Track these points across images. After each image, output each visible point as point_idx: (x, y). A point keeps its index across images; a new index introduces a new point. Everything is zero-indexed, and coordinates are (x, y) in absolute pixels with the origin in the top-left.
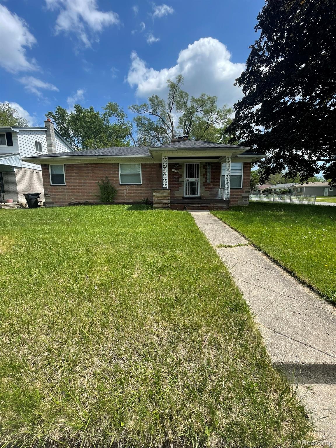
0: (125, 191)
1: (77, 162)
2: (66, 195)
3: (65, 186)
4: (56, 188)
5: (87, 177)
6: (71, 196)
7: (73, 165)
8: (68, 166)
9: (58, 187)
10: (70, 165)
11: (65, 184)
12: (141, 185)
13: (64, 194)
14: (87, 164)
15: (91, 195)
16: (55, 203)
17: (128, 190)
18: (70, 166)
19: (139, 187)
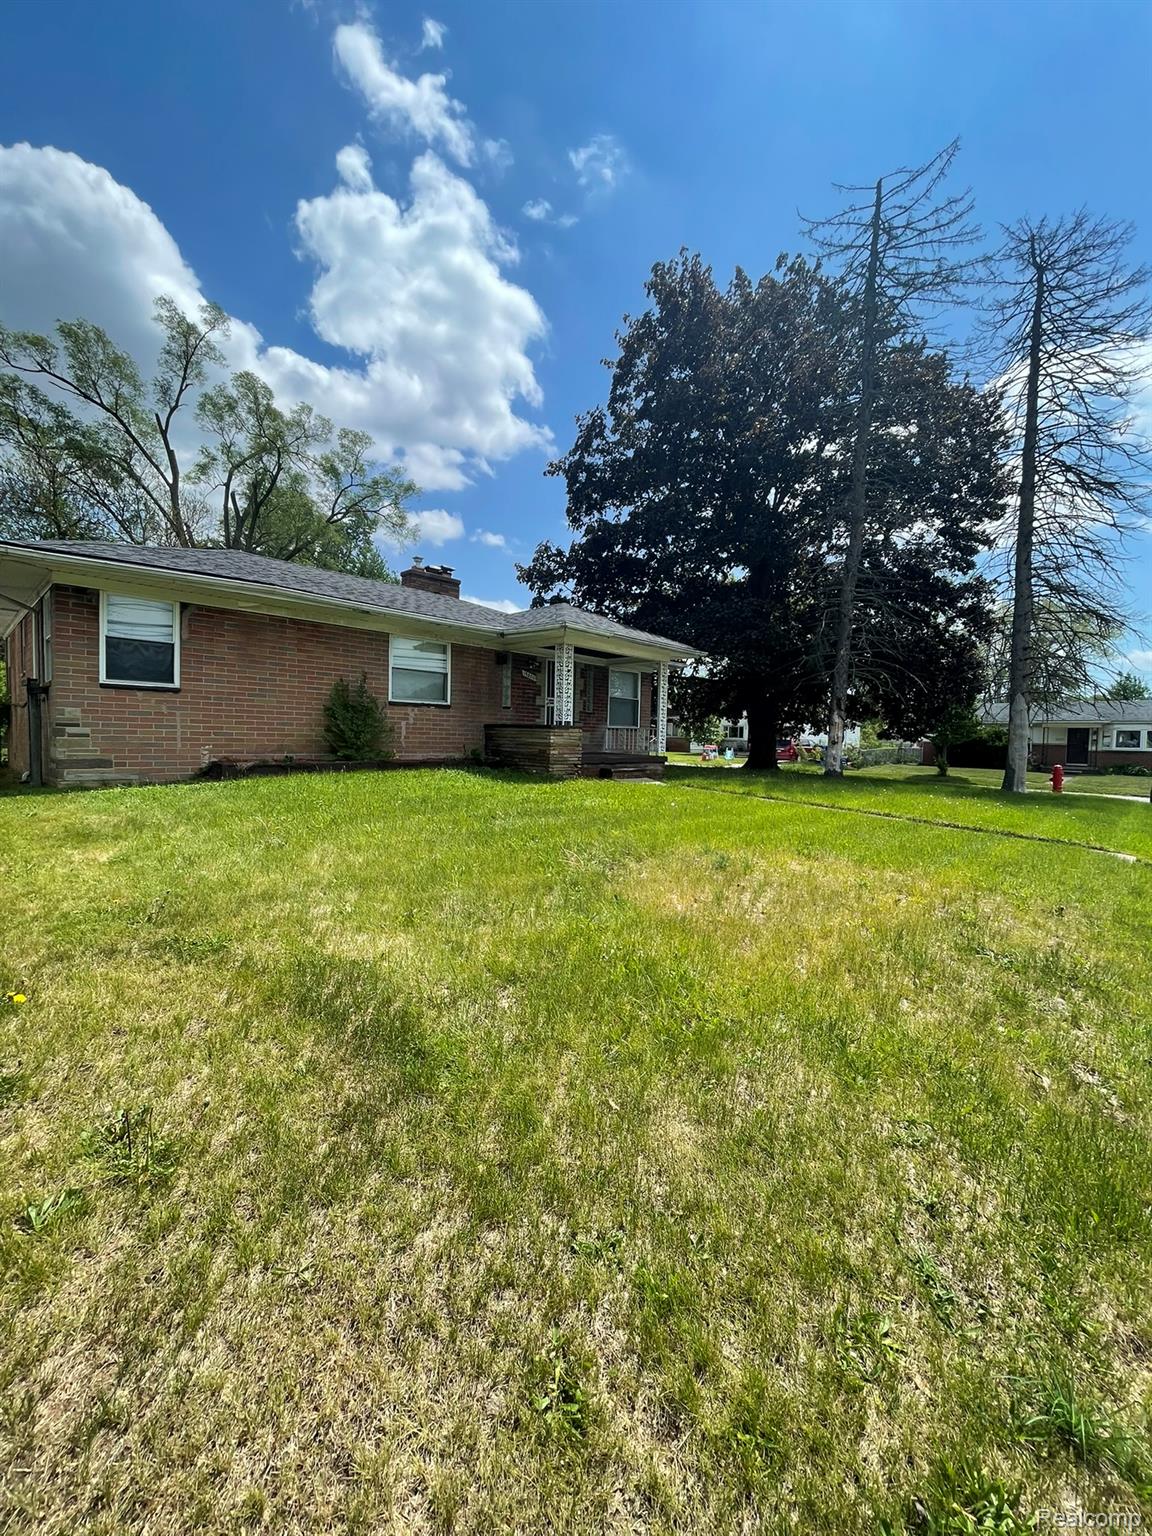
0: (403, 723)
1: (243, 606)
2: (179, 730)
3: (176, 691)
4: (128, 698)
5: (277, 664)
6: (203, 734)
7: (223, 611)
8: (198, 615)
9: (140, 694)
10: (209, 609)
11: (177, 684)
12: (448, 707)
13: (166, 727)
14: (282, 620)
15: (287, 735)
16: (117, 764)
17: (411, 721)
18: (212, 617)
19: (445, 713)
